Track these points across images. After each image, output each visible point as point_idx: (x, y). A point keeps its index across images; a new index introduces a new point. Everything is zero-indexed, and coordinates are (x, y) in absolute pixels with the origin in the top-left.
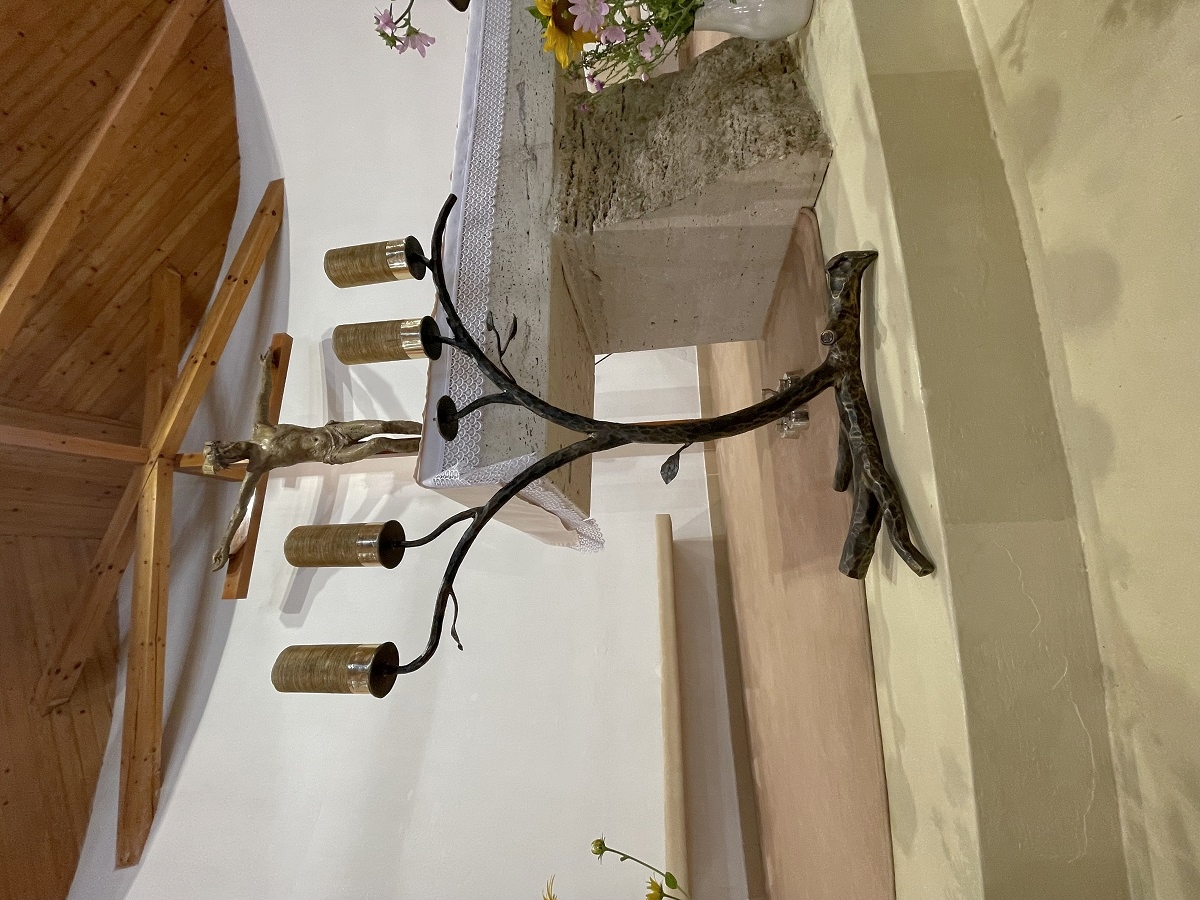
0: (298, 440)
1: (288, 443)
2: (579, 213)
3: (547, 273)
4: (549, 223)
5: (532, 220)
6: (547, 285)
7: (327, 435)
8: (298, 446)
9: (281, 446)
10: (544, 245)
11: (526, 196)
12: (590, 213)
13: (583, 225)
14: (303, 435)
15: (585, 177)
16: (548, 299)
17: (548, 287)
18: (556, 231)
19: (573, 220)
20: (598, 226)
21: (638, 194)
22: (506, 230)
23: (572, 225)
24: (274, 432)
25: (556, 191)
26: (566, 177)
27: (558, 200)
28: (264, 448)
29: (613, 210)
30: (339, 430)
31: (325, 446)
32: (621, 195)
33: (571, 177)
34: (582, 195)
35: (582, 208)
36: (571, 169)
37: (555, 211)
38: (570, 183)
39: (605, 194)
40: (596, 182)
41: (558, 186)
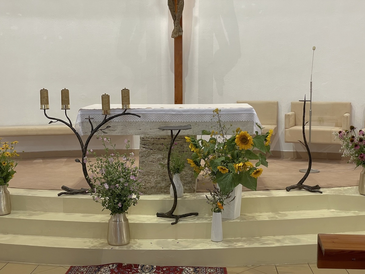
5: (144, 130)
11: (151, 129)
12: (145, 144)
15: (159, 142)
27: (150, 136)
32: (149, 151)
33: (159, 139)
34: (152, 142)
35: (147, 142)
36: (162, 139)
37: (146, 136)
38: (156, 139)
39: (151, 147)
40: (157, 145)
41: (154, 136)
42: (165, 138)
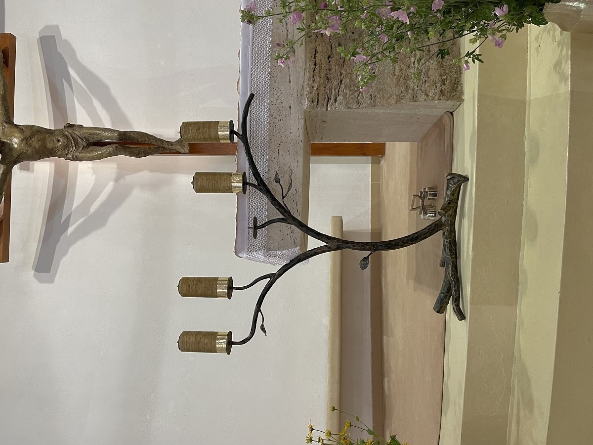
0: (44, 140)
1: (35, 143)
2: (320, 95)
3: (302, 137)
4: (303, 102)
5: (292, 98)
6: (302, 145)
7: (67, 137)
8: (44, 145)
9: (30, 145)
10: (300, 118)
11: (288, 80)
12: (326, 96)
13: (323, 105)
14: (47, 136)
15: (323, 66)
16: (302, 154)
17: (302, 146)
18: (307, 108)
19: (317, 101)
20: (331, 108)
21: (356, 89)
22: (276, 103)
23: (316, 104)
24: (21, 133)
25: (307, 78)
26: (312, 66)
27: (308, 84)
28: (15, 146)
29: (340, 98)
30: (77, 133)
31: (66, 146)
32: (346, 87)
33: (315, 65)
34: (322, 81)
35: (322, 92)
36: (315, 58)
37: (306, 93)
38: (314, 70)
39: (335, 83)
40: (330, 70)
41: (308, 74)
42: (314, 51)
